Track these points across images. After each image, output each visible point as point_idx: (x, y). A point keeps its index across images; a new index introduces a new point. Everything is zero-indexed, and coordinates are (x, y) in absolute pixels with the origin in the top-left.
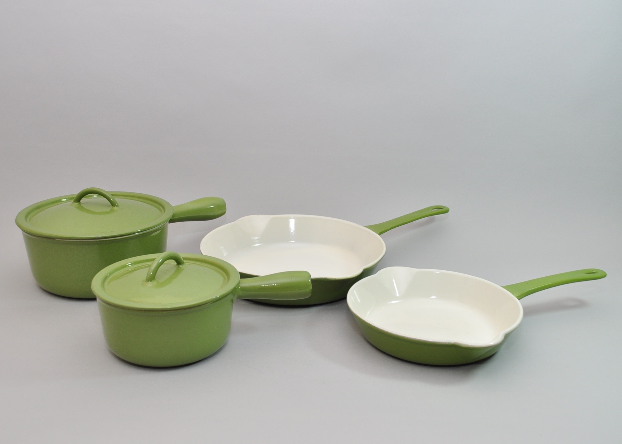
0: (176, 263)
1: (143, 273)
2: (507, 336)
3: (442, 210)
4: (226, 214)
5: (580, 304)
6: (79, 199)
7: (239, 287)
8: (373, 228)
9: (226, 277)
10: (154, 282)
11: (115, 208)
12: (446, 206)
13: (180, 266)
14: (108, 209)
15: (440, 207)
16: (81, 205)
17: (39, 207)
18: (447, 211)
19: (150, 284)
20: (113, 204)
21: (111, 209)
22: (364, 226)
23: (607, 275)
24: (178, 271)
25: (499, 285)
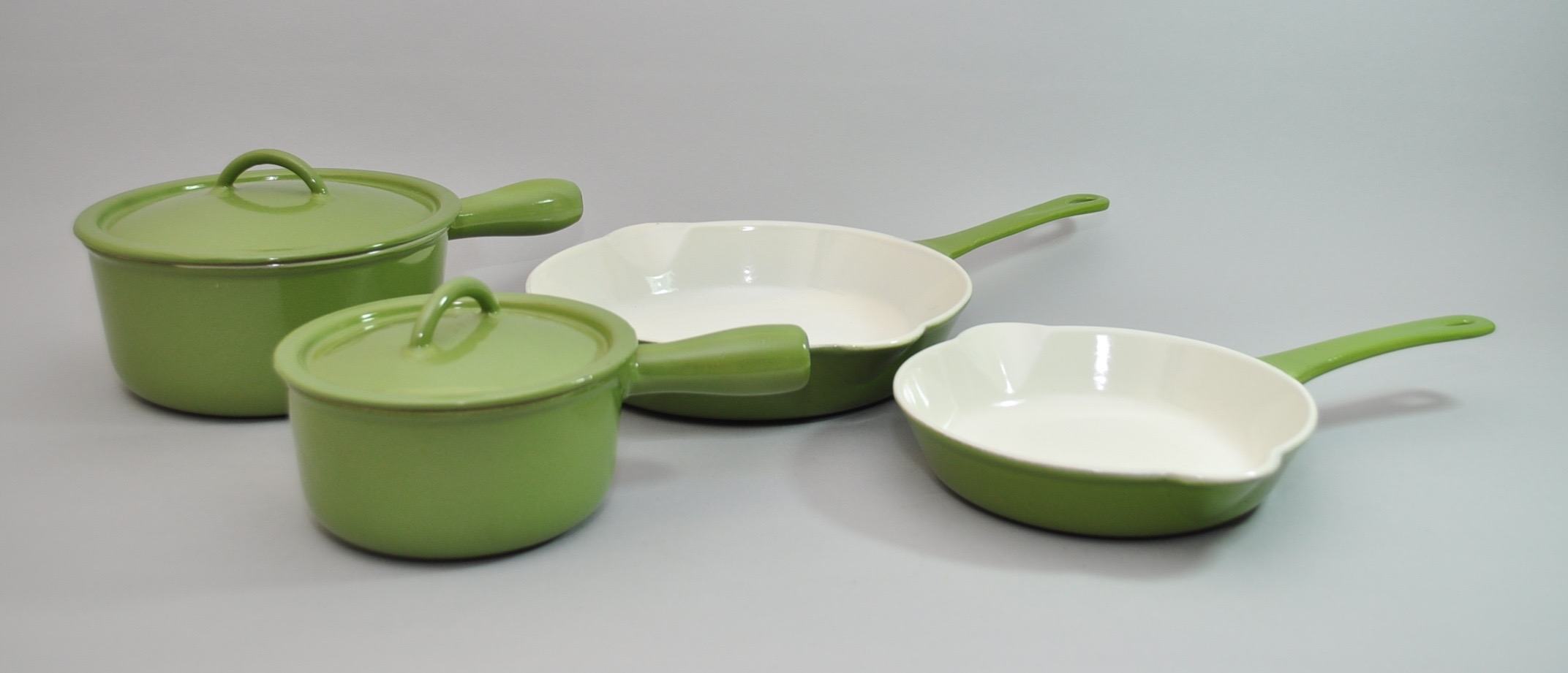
0: (479, 310)
1: (403, 333)
2: (1287, 458)
3: (1092, 205)
4: (580, 220)
5: (1436, 402)
6: (231, 176)
7: (637, 365)
8: (936, 244)
9: (603, 339)
10: (429, 351)
11: (319, 197)
12: (1100, 195)
13: (490, 314)
14: (303, 201)
15: (1087, 198)
16: (236, 193)
17: (129, 202)
18: (1103, 206)
19: (420, 353)
20: (314, 189)
21: (311, 200)
22: (918, 242)
23: (1496, 325)
24: (484, 328)
25: (1252, 356)
